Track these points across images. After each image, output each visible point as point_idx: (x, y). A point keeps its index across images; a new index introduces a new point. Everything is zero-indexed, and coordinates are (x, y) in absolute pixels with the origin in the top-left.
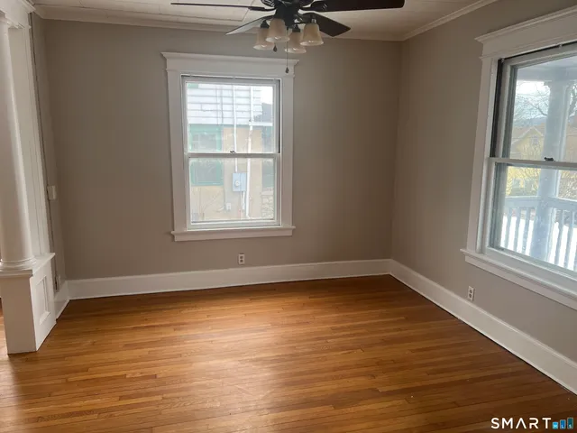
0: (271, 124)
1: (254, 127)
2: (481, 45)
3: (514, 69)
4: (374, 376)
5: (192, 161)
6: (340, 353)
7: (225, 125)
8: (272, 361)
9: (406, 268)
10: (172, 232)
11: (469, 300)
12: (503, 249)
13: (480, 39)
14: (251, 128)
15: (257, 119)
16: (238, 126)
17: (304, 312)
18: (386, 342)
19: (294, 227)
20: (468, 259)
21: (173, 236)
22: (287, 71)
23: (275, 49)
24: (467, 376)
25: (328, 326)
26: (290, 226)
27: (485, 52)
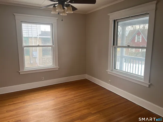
0: (50, 37)
1: (39, 38)
2: (109, 16)
3: (118, 22)
4: (89, 109)
5: (25, 48)
6: (78, 103)
7: (29, 37)
8: (59, 109)
9: (91, 77)
10: (19, 72)
11: (109, 84)
12: (117, 70)
13: (109, 14)
14: (38, 38)
15: (40, 35)
16: (34, 37)
17: (65, 92)
18: (90, 98)
19: (59, 67)
20: (108, 73)
21: (19, 73)
22: (62, 20)
23: (58, 14)
24: (113, 105)
25: (73, 96)
26: (58, 67)
27: (110, 18)
